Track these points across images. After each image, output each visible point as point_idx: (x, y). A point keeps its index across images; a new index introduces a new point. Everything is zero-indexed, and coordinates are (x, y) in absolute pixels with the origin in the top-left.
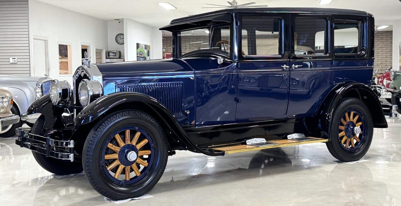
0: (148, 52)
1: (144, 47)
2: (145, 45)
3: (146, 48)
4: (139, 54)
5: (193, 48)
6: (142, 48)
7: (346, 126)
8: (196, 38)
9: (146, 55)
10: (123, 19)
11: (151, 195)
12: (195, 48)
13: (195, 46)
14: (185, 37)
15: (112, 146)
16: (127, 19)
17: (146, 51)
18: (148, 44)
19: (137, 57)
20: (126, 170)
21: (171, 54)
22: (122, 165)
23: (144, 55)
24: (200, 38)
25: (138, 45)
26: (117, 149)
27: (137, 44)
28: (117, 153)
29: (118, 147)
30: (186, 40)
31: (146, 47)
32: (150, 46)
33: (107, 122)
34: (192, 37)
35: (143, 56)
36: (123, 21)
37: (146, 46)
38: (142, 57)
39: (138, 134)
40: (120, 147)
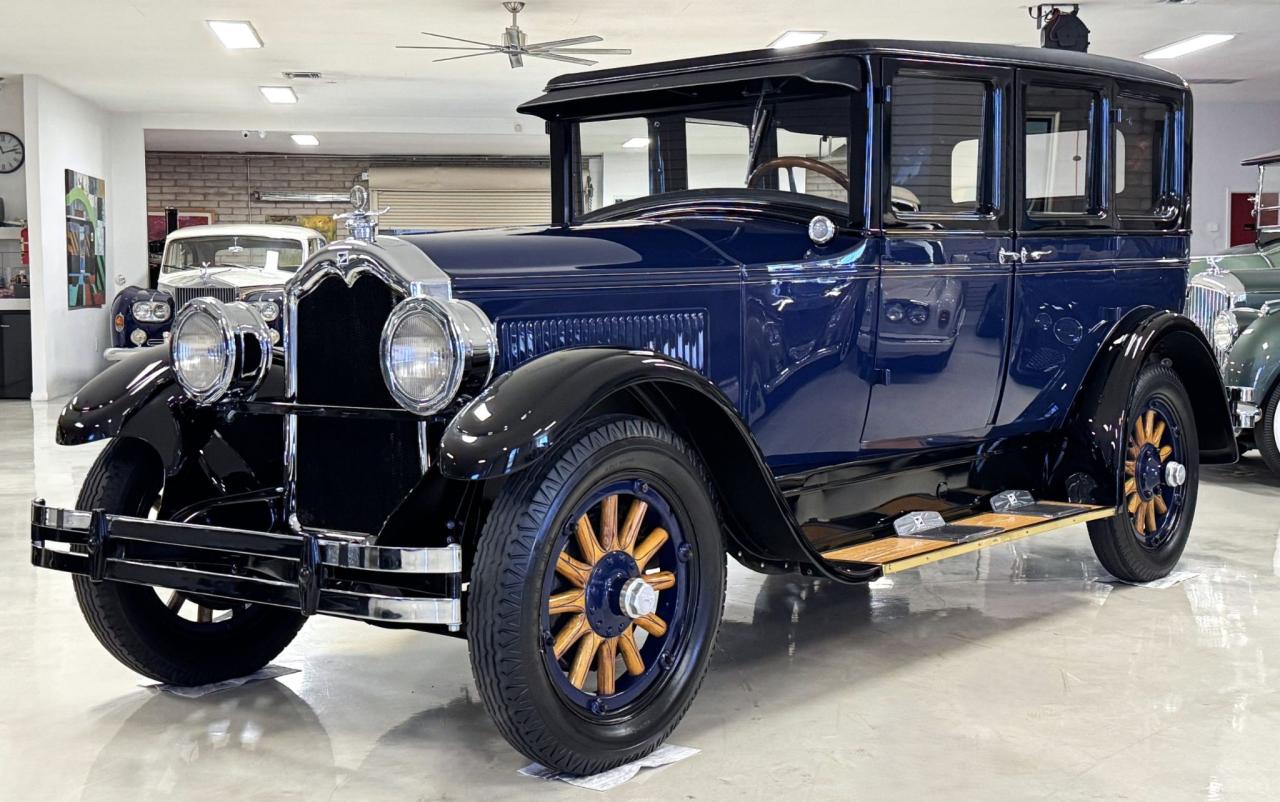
0: (100, 203)
1: (86, 183)
2: (90, 178)
3: (92, 191)
4: (73, 212)
5: (233, 195)
6: (83, 188)
7: (1138, 459)
8: (246, 160)
9: (92, 217)
10: (22, 76)
11: (678, 743)
12: (239, 194)
13: (240, 188)
14: (203, 155)
15: (568, 563)
16: (36, 77)
17: (92, 201)
18: (98, 175)
19: (68, 220)
20: (605, 653)
21: (163, 214)
22: (596, 635)
23: (87, 215)
24: (260, 159)
25: (69, 175)
26: (581, 572)
27: (67, 171)
28: (582, 589)
29: (583, 566)
30: (206, 162)
31: (95, 185)
32: (103, 181)
33: (562, 467)
34: (229, 156)
35: (84, 219)
36: (22, 84)
37: (92, 180)
38: (82, 223)
39: (639, 511)
40: (590, 564)
